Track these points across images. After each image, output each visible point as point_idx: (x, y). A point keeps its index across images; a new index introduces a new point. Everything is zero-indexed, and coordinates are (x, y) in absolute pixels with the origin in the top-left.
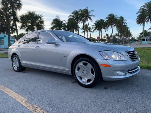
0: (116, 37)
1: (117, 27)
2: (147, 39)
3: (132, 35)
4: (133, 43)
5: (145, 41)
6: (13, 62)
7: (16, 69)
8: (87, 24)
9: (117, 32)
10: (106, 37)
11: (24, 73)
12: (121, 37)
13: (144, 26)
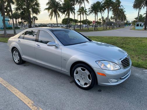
0: (111, 21)
1: (113, 10)
2: (141, 25)
3: (127, 19)
4: (127, 27)
5: (138, 26)
6: (13, 55)
7: (17, 62)
8: (84, 6)
9: (113, 16)
10: (101, 19)
11: (25, 66)
12: (116, 20)
13: (140, 11)
